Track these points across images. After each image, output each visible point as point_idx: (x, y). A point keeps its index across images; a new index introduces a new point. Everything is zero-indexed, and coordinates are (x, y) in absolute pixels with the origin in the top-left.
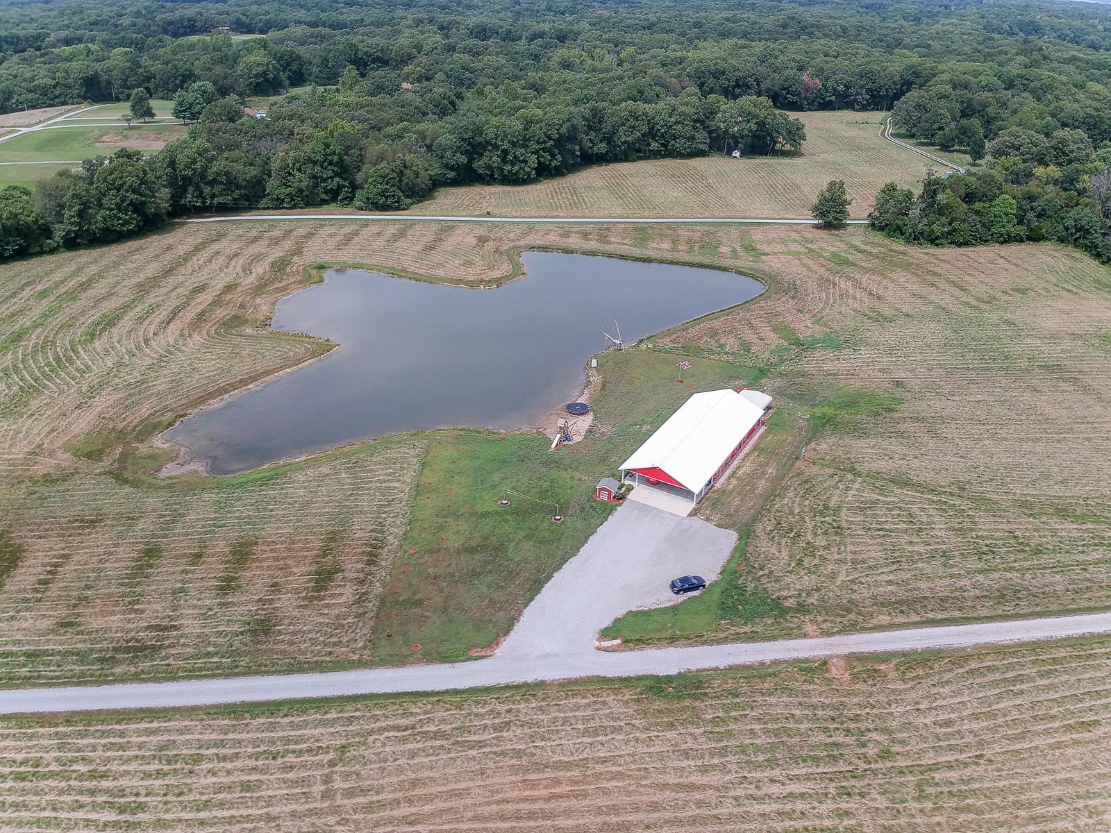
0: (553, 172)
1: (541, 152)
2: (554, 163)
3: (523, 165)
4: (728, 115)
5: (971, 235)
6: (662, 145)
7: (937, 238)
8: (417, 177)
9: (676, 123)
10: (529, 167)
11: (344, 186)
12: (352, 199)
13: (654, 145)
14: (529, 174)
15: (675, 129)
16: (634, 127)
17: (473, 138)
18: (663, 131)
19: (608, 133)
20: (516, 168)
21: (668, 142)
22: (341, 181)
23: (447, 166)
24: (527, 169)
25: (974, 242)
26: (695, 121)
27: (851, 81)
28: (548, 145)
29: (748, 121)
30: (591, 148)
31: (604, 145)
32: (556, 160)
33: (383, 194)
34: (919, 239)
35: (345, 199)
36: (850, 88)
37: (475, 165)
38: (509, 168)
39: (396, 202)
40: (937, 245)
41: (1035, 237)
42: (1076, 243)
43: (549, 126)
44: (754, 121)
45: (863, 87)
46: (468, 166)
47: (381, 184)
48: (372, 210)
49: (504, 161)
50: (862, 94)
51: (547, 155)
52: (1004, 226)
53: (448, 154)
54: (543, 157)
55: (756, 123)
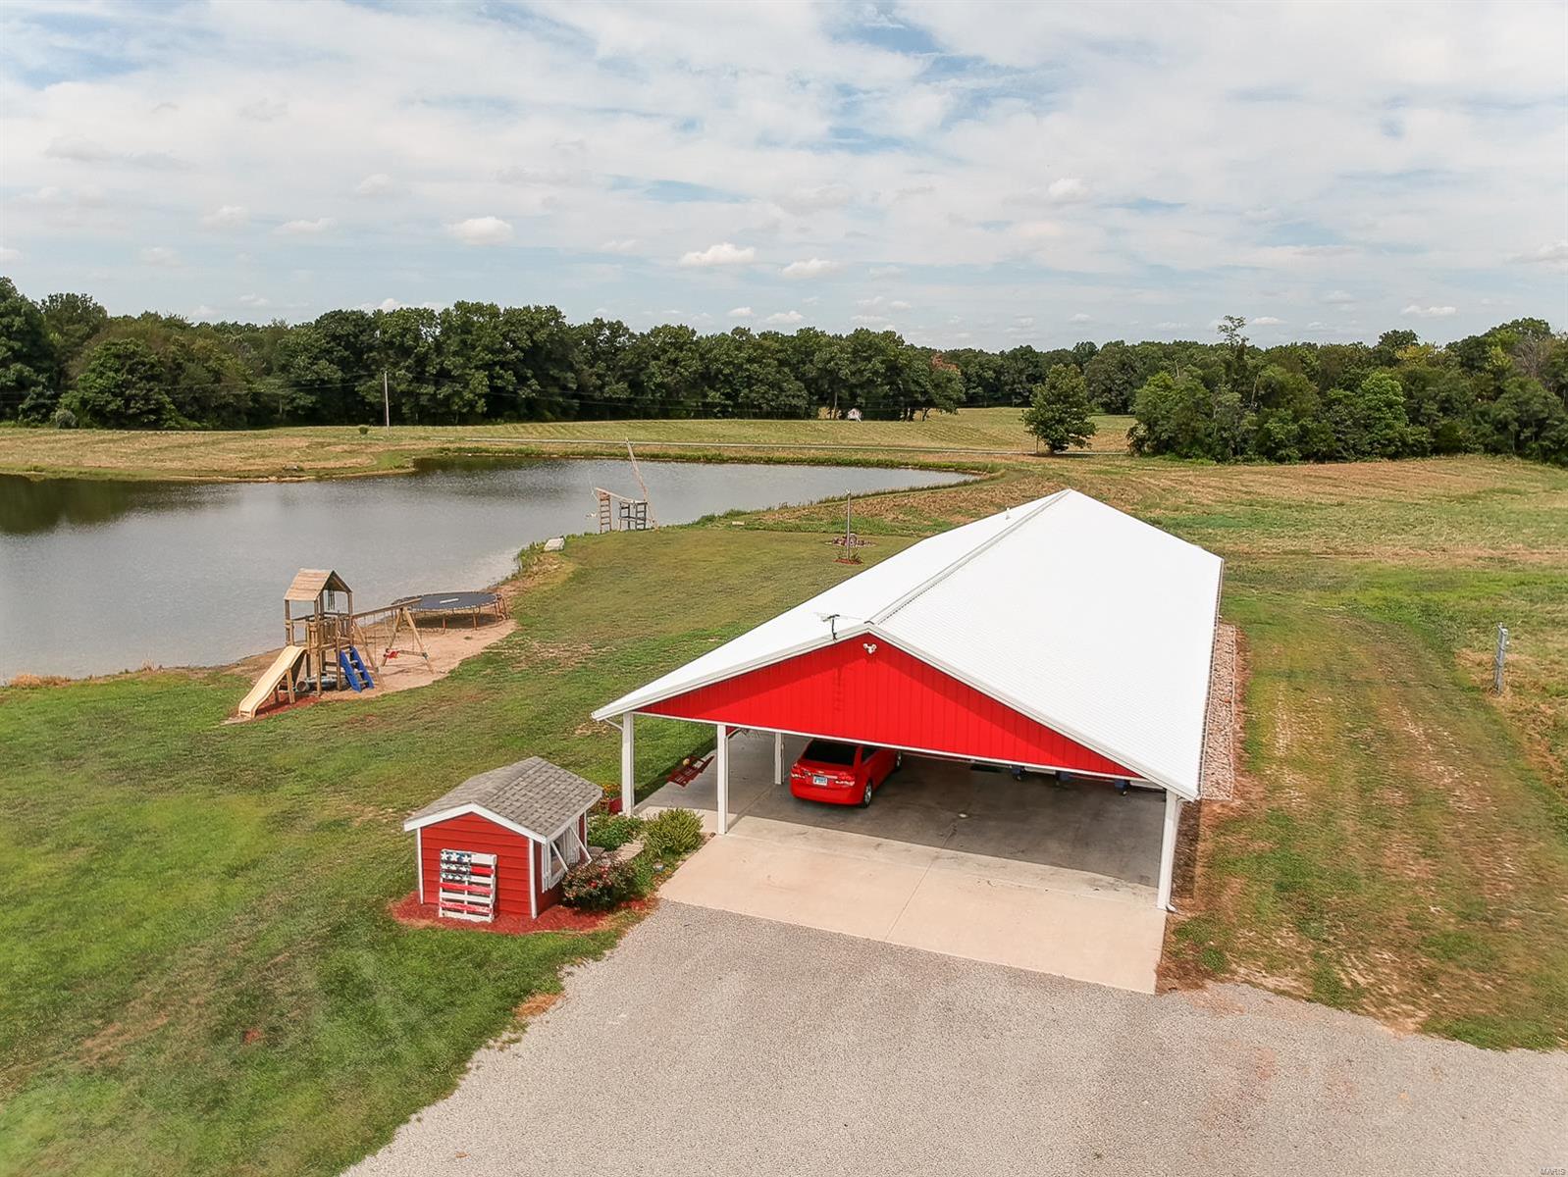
0: (524, 411)
1: (498, 368)
2: (524, 393)
3: (458, 387)
4: (835, 349)
5: (1339, 439)
6: (728, 396)
7: (1280, 445)
8: (218, 380)
9: (750, 360)
10: (471, 392)
11: (36, 384)
12: (51, 409)
13: (714, 396)
14: (472, 405)
15: (747, 370)
16: (675, 362)
17: (356, 337)
18: (727, 371)
19: (630, 366)
20: (445, 391)
21: (737, 392)
22: (27, 371)
23: (298, 385)
24: (468, 395)
25: (1345, 454)
26: (782, 363)
27: (1002, 366)
28: (512, 357)
29: (869, 359)
30: (601, 388)
31: (623, 385)
32: (530, 386)
33: (118, 389)
34: (1243, 451)
35: (34, 408)
36: (1003, 373)
37: (360, 388)
38: (431, 389)
39: (151, 412)
40: (1281, 460)
41: (1445, 446)
42: (1521, 449)
43: (513, 325)
44: (880, 358)
45: (1021, 372)
46: (347, 390)
47: (117, 371)
48: (88, 426)
49: (420, 378)
50: (1021, 382)
51: (509, 375)
52: (1389, 426)
53: (302, 360)
54: (501, 377)
55: (882, 362)
